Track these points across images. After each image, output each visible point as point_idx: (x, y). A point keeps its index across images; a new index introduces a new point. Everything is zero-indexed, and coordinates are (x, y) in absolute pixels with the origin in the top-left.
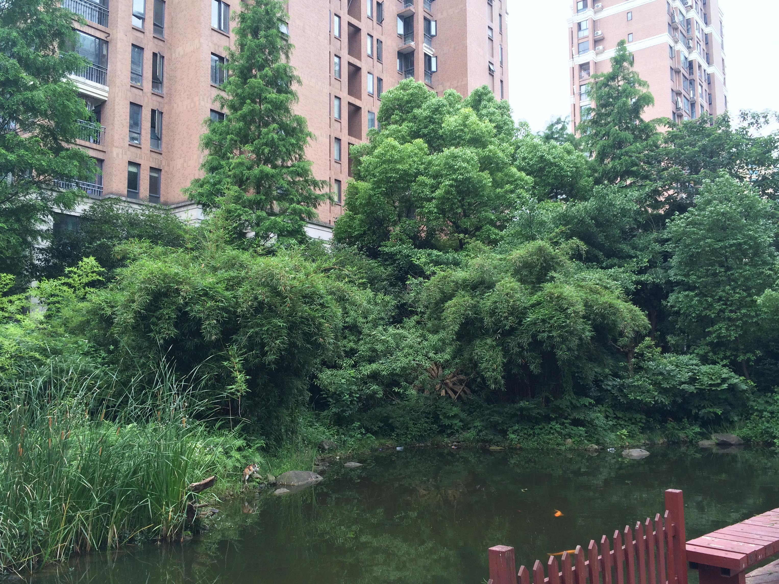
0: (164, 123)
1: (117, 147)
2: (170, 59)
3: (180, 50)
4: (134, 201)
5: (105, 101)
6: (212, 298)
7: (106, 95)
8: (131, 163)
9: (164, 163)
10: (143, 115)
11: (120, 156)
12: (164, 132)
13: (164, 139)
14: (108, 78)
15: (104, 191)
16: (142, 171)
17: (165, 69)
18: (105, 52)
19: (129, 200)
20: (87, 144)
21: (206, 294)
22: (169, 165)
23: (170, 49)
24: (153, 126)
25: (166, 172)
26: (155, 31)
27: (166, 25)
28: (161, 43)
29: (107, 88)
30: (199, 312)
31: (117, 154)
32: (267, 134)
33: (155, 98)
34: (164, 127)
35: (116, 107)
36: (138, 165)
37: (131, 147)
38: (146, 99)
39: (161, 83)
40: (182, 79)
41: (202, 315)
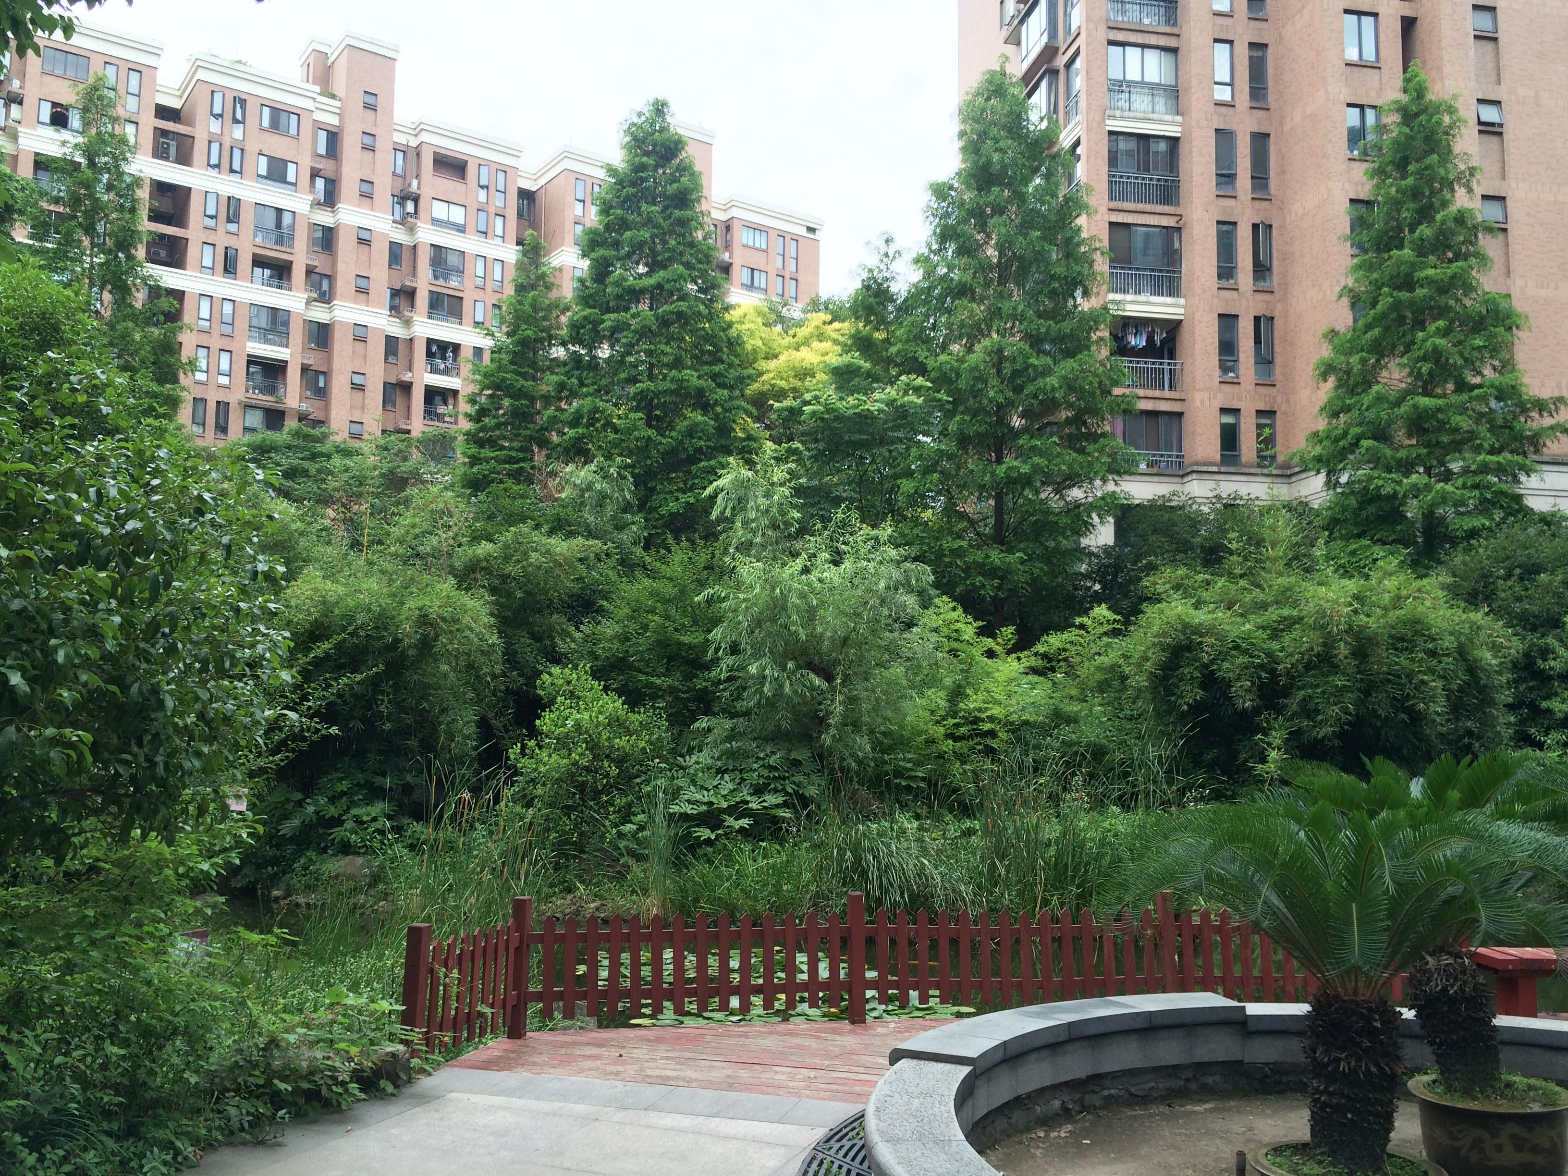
0: (1276, 334)
1: (1201, 390)
2: (1282, 227)
3: (1297, 208)
4: (1231, 469)
5: (1180, 322)
6: (1246, 652)
7: (1182, 311)
8: (1224, 411)
9: (1279, 400)
10: (1241, 330)
11: (1207, 403)
12: (1277, 349)
13: (1279, 360)
14: (1184, 284)
15: (1186, 461)
16: (1242, 421)
17: (1274, 244)
18: (1176, 245)
19: (1223, 469)
20: (1157, 393)
21: (1237, 647)
22: (1288, 401)
23: (1281, 209)
24: (1257, 341)
25: (1285, 413)
26: (1254, 188)
27: (1272, 173)
28: (1265, 204)
29: (1182, 301)
30: (1228, 670)
31: (1202, 401)
32: (1424, 341)
33: (1259, 296)
34: (1276, 341)
35: (1197, 329)
36: (1236, 412)
37: (1224, 386)
38: (1244, 302)
39: (1269, 269)
40: (1303, 256)
41: (1231, 675)
